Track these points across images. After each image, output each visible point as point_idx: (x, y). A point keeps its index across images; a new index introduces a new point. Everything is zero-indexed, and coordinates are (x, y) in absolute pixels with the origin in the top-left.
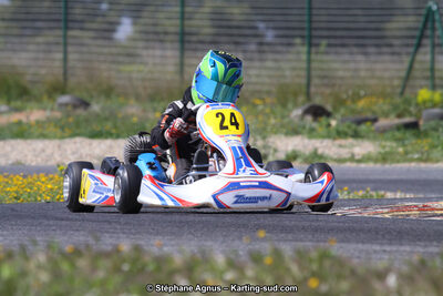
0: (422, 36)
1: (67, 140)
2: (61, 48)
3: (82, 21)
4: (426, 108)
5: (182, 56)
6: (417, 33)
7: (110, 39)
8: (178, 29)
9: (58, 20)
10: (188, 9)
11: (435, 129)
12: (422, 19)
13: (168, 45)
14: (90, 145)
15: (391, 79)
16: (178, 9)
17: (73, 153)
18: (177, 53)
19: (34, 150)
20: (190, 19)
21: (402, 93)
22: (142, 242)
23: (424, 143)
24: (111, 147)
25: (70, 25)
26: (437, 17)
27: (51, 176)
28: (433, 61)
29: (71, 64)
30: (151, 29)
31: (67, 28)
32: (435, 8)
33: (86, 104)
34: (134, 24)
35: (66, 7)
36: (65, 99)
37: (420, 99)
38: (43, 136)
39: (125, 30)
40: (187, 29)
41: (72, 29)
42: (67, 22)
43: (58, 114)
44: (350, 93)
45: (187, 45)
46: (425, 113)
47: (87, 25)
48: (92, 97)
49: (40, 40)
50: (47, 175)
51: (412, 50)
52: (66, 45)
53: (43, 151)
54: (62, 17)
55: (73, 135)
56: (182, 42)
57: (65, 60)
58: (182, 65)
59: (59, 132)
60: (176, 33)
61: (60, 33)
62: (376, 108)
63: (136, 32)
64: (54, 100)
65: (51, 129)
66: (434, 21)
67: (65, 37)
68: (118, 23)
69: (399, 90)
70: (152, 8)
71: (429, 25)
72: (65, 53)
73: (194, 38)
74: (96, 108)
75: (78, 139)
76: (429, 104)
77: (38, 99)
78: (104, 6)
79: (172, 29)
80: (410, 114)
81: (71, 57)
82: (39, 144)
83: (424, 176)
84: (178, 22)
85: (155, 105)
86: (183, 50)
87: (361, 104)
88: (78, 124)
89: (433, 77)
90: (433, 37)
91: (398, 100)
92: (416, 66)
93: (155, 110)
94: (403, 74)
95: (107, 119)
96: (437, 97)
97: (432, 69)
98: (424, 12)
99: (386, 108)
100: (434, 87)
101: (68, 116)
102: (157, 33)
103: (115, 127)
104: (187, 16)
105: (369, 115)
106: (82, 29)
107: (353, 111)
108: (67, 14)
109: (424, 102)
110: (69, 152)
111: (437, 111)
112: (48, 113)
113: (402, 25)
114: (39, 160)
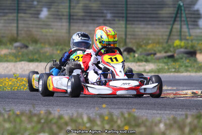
0: (176, 17)
1: (18, 63)
2: (16, 22)
3: (26, 10)
4: (178, 49)
5: (70, 26)
6: (174, 15)
7: (38, 18)
8: (68, 14)
9: (15, 9)
10: (72, 5)
11: (182, 58)
12: (176, 9)
13: (63, 20)
14: (28, 65)
15: (162, 35)
16: (68, 4)
17: (21, 68)
18: (68, 24)
19: (3, 67)
20: (73, 9)
21: (167, 42)
22: (51, 109)
23: (177, 65)
24: (37, 66)
25: (20, 11)
26: (183, 8)
27: (11, 79)
28: (181, 28)
29: (20, 29)
30: (56, 13)
31: (18, 13)
32: (182, 4)
33: (27, 47)
34: (48, 11)
35: (18, 4)
36: (17, 44)
37: (175, 45)
38: (7, 61)
39: (44, 13)
40: (72, 14)
41: (21, 13)
42: (18, 10)
43: (14, 51)
44: (144, 42)
45: (71, 21)
46: (177, 51)
47: (28, 12)
48: (29, 43)
49: (6, 18)
50: (9, 78)
51: (172, 23)
52: (18, 20)
53: (7, 67)
54: (16, 8)
55: (21, 61)
56: (70, 19)
57: (17, 27)
58: (69, 29)
59: (14, 59)
60: (67, 15)
61: (15, 15)
62: (155, 49)
63: (49, 15)
64: (12, 45)
65: (11, 58)
66: (181, 10)
67: (17, 16)
68: (41, 11)
69: (166, 41)
70: (56, 4)
71: (179, 12)
72: (18, 23)
73: (75, 17)
74: (31, 48)
75: (23, 62)
76: (179, 47)
77: (5, 44)
78: (35, 3)
79: (65, 13)
80: (171, 51)
81: (20, 25)
82: (5, 65)
83: (177, 79)
84: (68, 10)
85: (57, 47)
86: (70, 23)
87: (149, 47)
88: (23, 56)
89: (180, 35)
90: (181, 17)
91: (165, 45)
92: (174, 30)
93: (57, 50)
94: (168, 33)
95: (36, 53)
96: (183, 44)
97: (181, 32)
98: (177, 6)
99: (160, 48)
100: (181, 40)
101: (19, 52)
102: (59, 15)
103: (39, 57)
104: (72, 7)
105: (153, 52)
106: (25, 13)
107: (145, 50)
108: (18, 6)
109: (177, 46)
110: (19, 68)
111: (182, 50)
112: (10, 51)
113: (167, 12)
114: (5, 71)
